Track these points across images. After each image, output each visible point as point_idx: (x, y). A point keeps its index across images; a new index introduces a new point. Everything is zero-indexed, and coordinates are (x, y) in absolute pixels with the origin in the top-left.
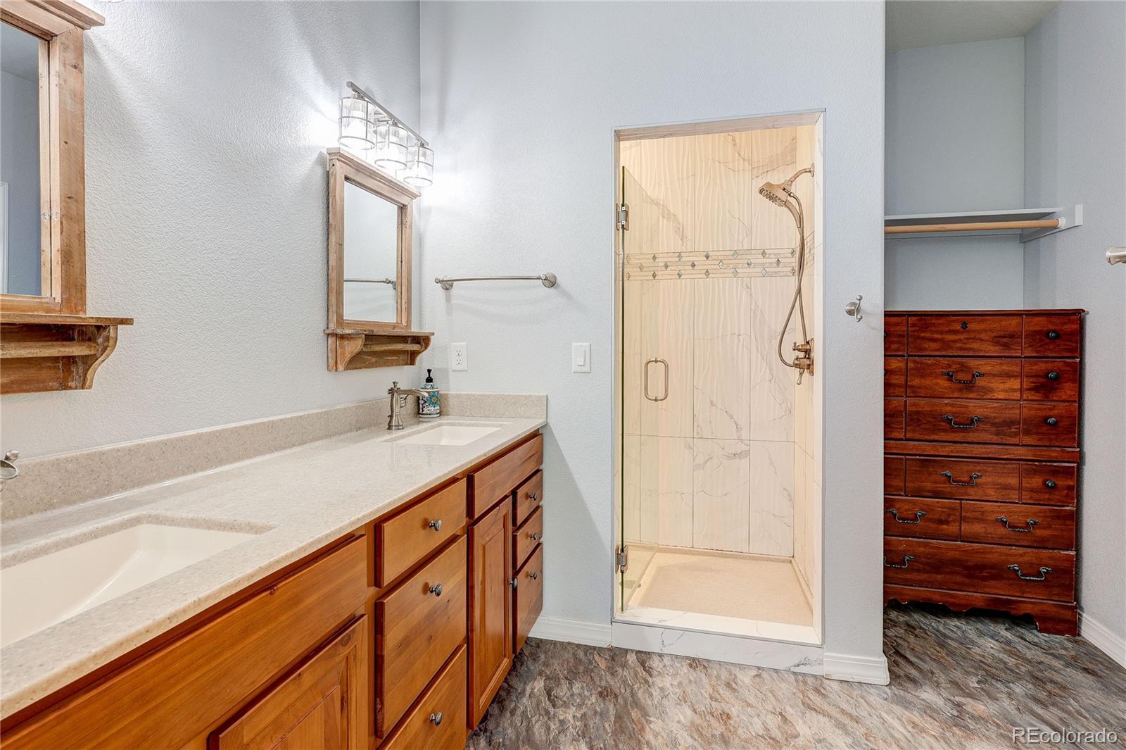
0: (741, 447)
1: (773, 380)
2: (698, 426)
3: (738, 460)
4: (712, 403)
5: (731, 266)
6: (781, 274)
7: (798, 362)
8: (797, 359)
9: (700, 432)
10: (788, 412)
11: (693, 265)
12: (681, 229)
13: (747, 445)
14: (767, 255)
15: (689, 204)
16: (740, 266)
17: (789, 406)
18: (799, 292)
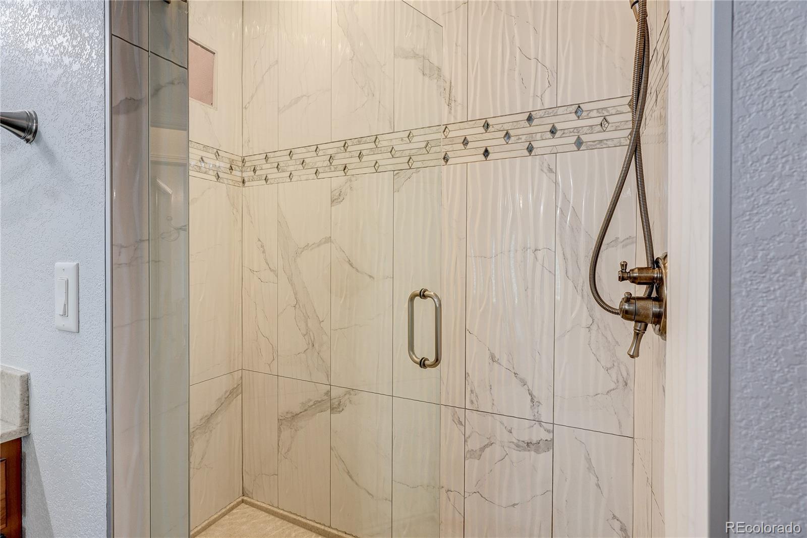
0: (538, 434)
1: (594, 327)
2: (472, 391)
3: (533, 453)
4: (493, 358)
5: (524, 138)
6: (610, 143)
7: (632, 308)
8: (629, 299)
9: (474, 399)
10: (621, 384)
11: (465, 142)
12: (448, 90)
13: (548, 431)
14: (584, 114)
15: (459, 49)
16: (538, 136)
17: (625, 374)
18: (636, 149)
